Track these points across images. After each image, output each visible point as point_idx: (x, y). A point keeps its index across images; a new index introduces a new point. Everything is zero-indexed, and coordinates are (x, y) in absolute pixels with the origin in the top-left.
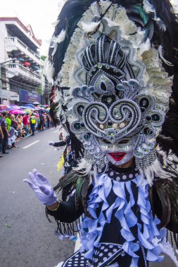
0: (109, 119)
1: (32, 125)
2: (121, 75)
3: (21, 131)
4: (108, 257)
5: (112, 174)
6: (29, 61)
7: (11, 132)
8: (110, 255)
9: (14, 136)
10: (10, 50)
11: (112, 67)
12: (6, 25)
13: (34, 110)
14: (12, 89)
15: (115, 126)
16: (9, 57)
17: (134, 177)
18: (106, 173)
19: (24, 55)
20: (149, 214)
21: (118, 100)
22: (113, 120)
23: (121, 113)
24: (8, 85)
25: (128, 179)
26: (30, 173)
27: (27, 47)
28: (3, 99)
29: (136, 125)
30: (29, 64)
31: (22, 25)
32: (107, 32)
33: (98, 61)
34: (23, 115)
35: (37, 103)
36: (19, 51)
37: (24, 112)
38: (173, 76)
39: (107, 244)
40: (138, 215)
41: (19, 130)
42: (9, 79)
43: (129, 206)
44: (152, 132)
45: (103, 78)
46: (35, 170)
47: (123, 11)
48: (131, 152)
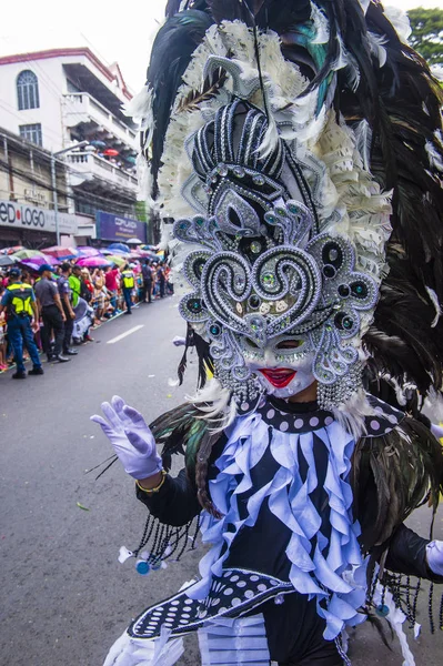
0: (252, 291)
1: (127, 291)
2: (274, 190)
3: (103, 305)
4: (243, 599)
5: (271, 414)
6: (116, 147)
7: (80, 310)
8: (250, 595)
9: (85, 319)
10: (74, 122)
11: (248, 172)
12: (64, 66)
13: (128, 256)
14: (78, 211)
15: (264, 307)
16: (73, 137)
17: (322, 425)
18: (258, 411)
19: (106, 132)
20: (348, 511)
21: (272, 249)
22: (261, 295)
23: (279, 279)
24: (71, 203)
25: (306, 428)
26: (105, 403)
27: (111, 115)
28: (61, 234)
29: (311, 307)
30: (115, 152)
31: (98, 64)
32: (244, 92)
33: (220, 160)
34: (105, 268)
35: (138, 241)
36: (93, 124)
37: (108, 262)
38: (391, 192)
39: (245, 572)
40: (324, 512)
41: (98, 302)
42: (73, 187)
43: (304, 490)
44: (351, 323)
45: (233, 199)
46: (115, 398)
47: (272, 41)
48: (307, 370)
